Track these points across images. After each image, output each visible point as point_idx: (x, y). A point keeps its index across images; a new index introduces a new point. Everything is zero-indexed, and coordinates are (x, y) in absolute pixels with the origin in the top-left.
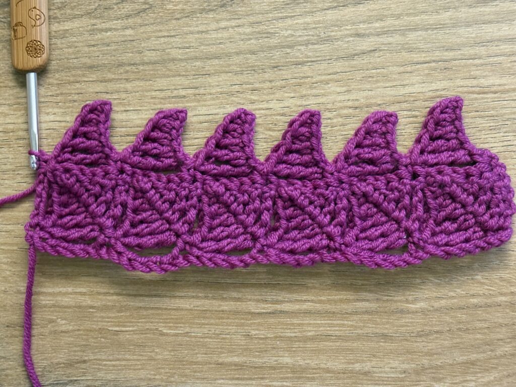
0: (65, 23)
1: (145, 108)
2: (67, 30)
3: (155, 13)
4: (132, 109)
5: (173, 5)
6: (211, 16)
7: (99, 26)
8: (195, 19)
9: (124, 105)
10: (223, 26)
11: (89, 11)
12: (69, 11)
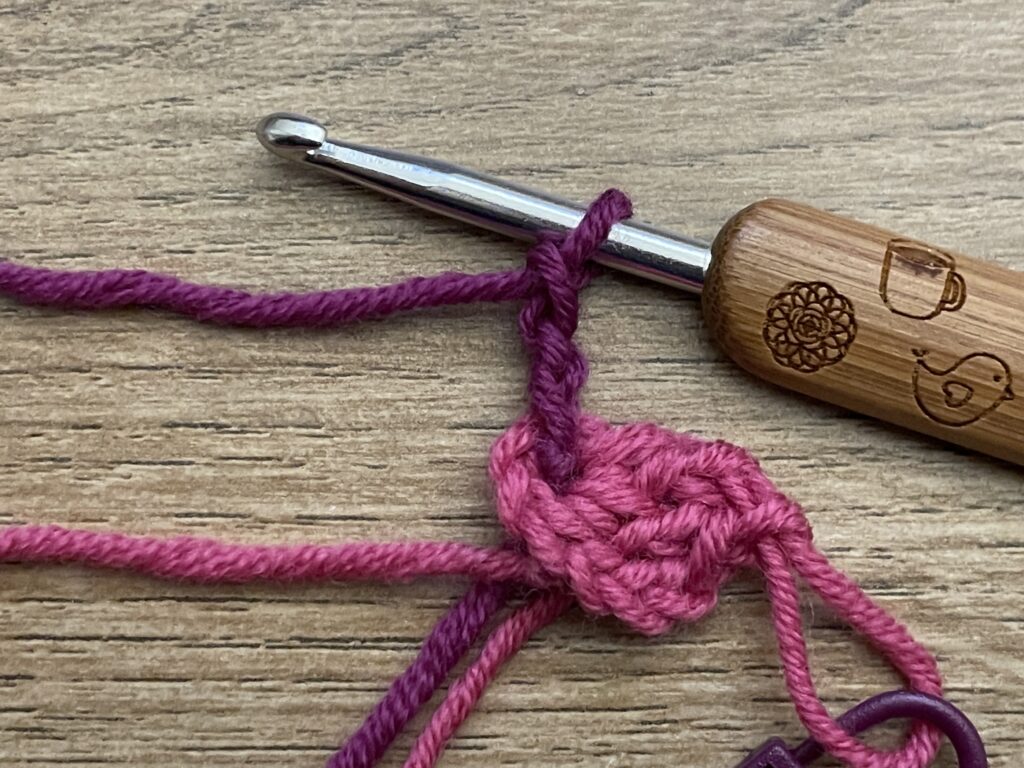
0: (41, 83)
1: (396, 509)
2: (51, 118)
3: (469, 58)
4: (333, 510)
5: (561, 25)
6: (741, 84)
7: (201, 109)
8: (661, 94)
9: (298, 489)
10: (796, 134)
11: (160, 33)
12: (63, 28)
